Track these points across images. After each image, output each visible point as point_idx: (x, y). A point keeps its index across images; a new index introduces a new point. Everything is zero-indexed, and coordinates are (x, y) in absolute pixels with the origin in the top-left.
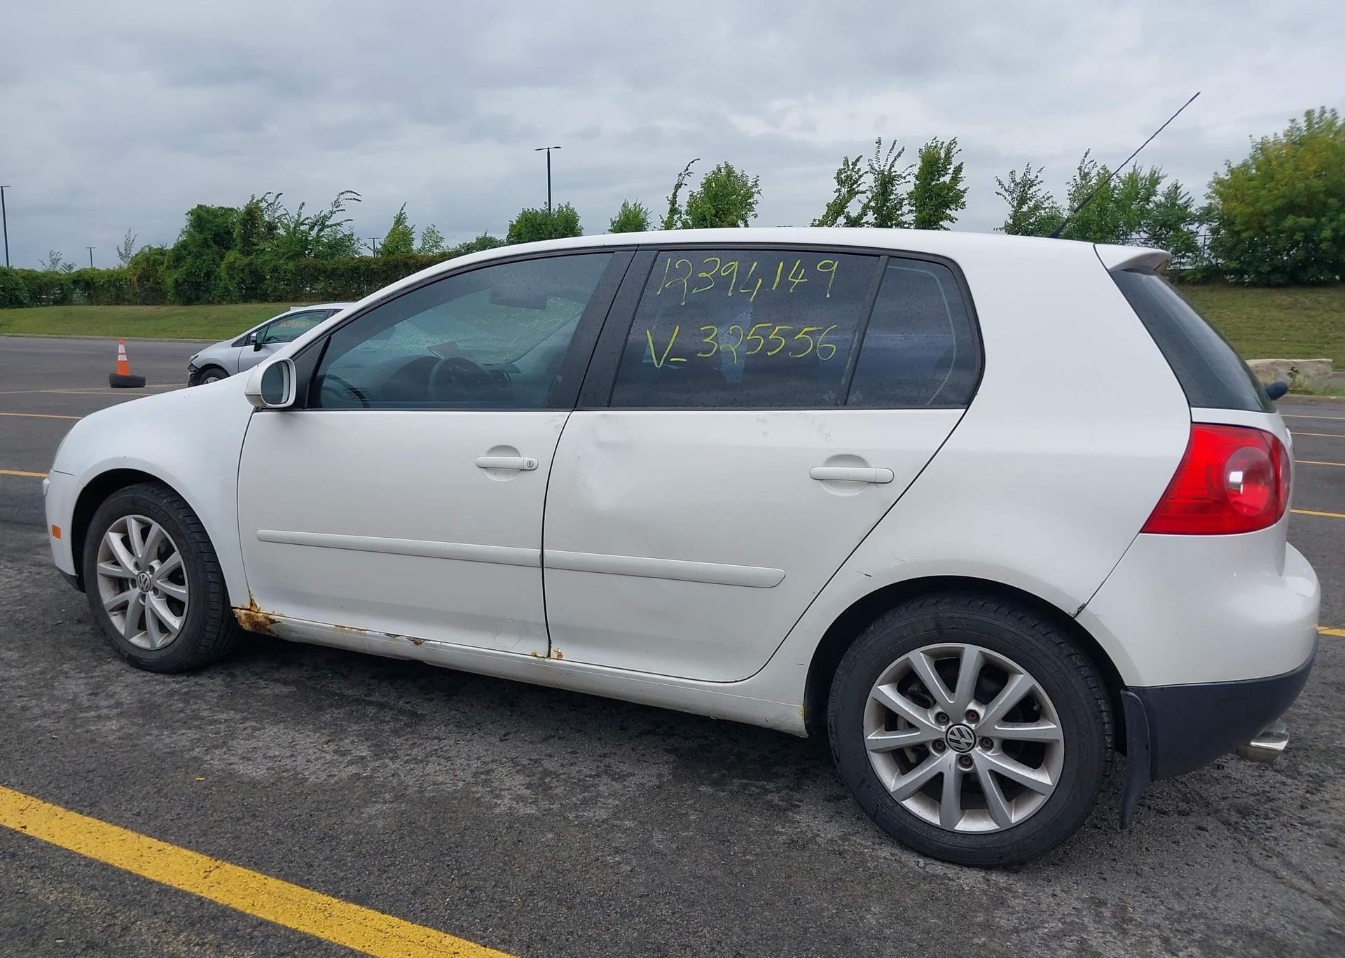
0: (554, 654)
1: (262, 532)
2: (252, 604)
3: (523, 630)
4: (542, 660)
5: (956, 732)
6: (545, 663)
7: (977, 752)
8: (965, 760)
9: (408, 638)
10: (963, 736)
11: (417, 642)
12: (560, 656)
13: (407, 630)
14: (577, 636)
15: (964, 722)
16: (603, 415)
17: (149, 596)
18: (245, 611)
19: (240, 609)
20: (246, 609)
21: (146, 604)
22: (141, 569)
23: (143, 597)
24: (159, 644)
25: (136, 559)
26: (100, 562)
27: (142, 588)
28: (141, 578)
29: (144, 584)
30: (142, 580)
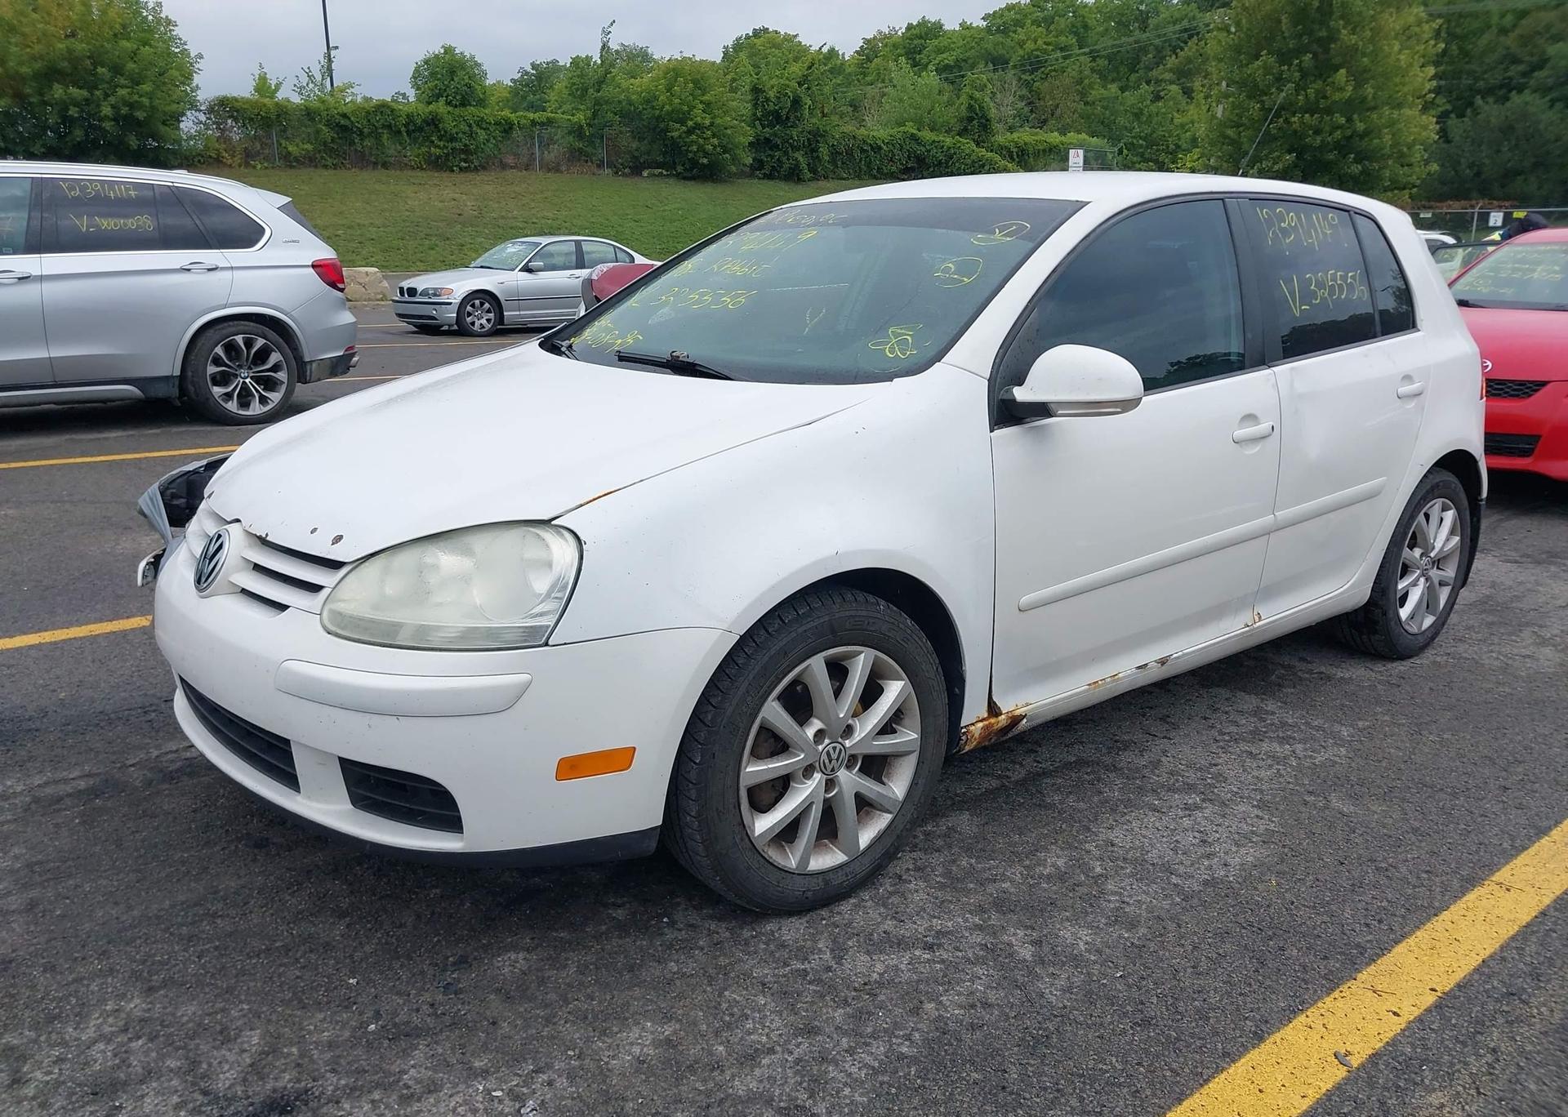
0: (1256, 619)
1: (1025, 600)
2: (992, 706)
3: (1238, 605)
4: (1251, 628)
9: (1155, 661)
11: (1163, 662)
12: (1260, 618)
13: (1150, 655)
14: (1269, 591)
17: (843, 775)
18: (980, 725)
19: (973, 724)
20: (981, 721)
21: (840, 792)
22: (829, 738)
23: (831, 784)
24: (863, 842)
25: (818, 726)
26: (745, 768)
27: (833, 770)
28: (832, 752)
29: (837, 760)
30: (834, 756)
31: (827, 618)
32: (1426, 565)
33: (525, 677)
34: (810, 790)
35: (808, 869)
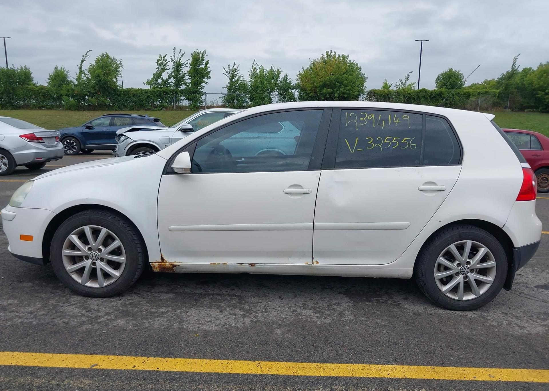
0: (315, 263)
1: (171, 227)
2: (163, 259)
3: (302, 254)
4: (310, 265)
5: (464, 269)
6: (311, 266)
7: (469, 274)
8: (466, 277)
9: (249, 264)
10: (466, 270)
11: (252, 265)
12: (317, 263)
14: (324, 254)
15: (466, 265)
16: (335, 171)
17: (98, 263)
18: (158, 263)
19: (155, 262)
20: (159, 262)
21: (97, 267)
22: (93, 251)
23: (94, 264)
24: (105, 284)
25: (90, 246)
26: (64, 250)
28: (94, 255)
31: (89, 216)
32: (462, 269)
33: (15, 214)
34: (85, 263)
35: (86, 285)
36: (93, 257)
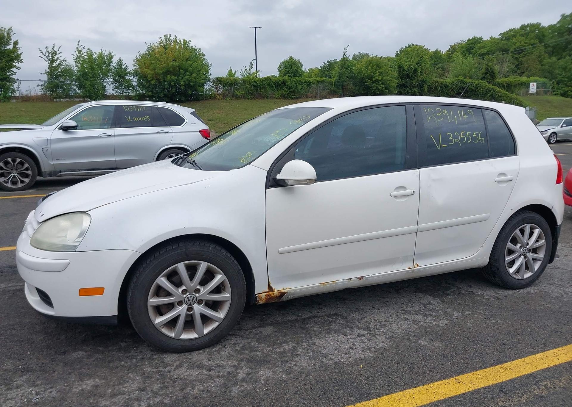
0: (416, 266)
1: (281, 250)
3: (404, 260)
4: (412, 269)
7: (528, 255)
8: (526, 257)
9: (356, 278)
11: (361, 278)
12: (418, 266)
13: (354, 275)
14: (423, 256)
15: (526, 247)
17: (196, 307)
18: (265, 294)
19: (261, 293)
20: (266, 292)
21: (194, 313)
22: (189, 293)
23: (190, 309)
24: (206, 331)
25: (184, 288)
26: (150, 299)
27: (190, 304)
28: (190, 298)
29: (192, 300)
30: (191, 299)
31: (184, 250)
32: (524, 251)
33: (68, 261)
34: (179, 310)
35: (180, 338)
36: (189, 301)
